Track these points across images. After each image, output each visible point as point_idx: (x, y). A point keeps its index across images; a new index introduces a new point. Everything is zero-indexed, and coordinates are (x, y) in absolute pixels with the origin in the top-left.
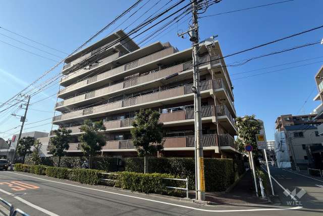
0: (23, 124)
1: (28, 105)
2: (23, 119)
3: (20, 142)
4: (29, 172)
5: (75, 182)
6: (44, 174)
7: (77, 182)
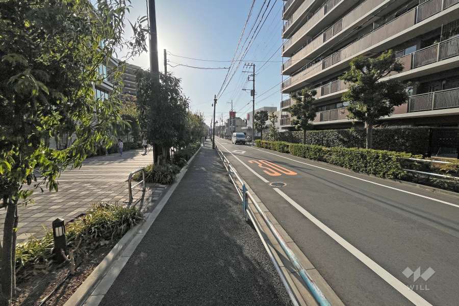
0: (254, 98)
1: (254, 75)
2: (253, 93)
3: (255, 117)
4: (270, 148)
5: (340, 168)
6: (288, 152)
7: (344, 169)
